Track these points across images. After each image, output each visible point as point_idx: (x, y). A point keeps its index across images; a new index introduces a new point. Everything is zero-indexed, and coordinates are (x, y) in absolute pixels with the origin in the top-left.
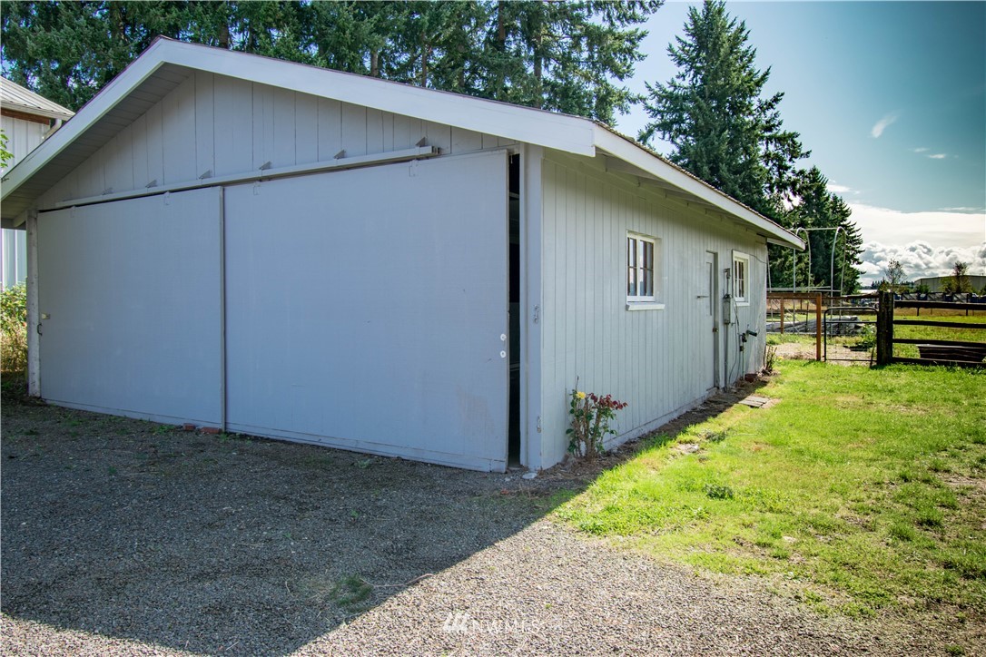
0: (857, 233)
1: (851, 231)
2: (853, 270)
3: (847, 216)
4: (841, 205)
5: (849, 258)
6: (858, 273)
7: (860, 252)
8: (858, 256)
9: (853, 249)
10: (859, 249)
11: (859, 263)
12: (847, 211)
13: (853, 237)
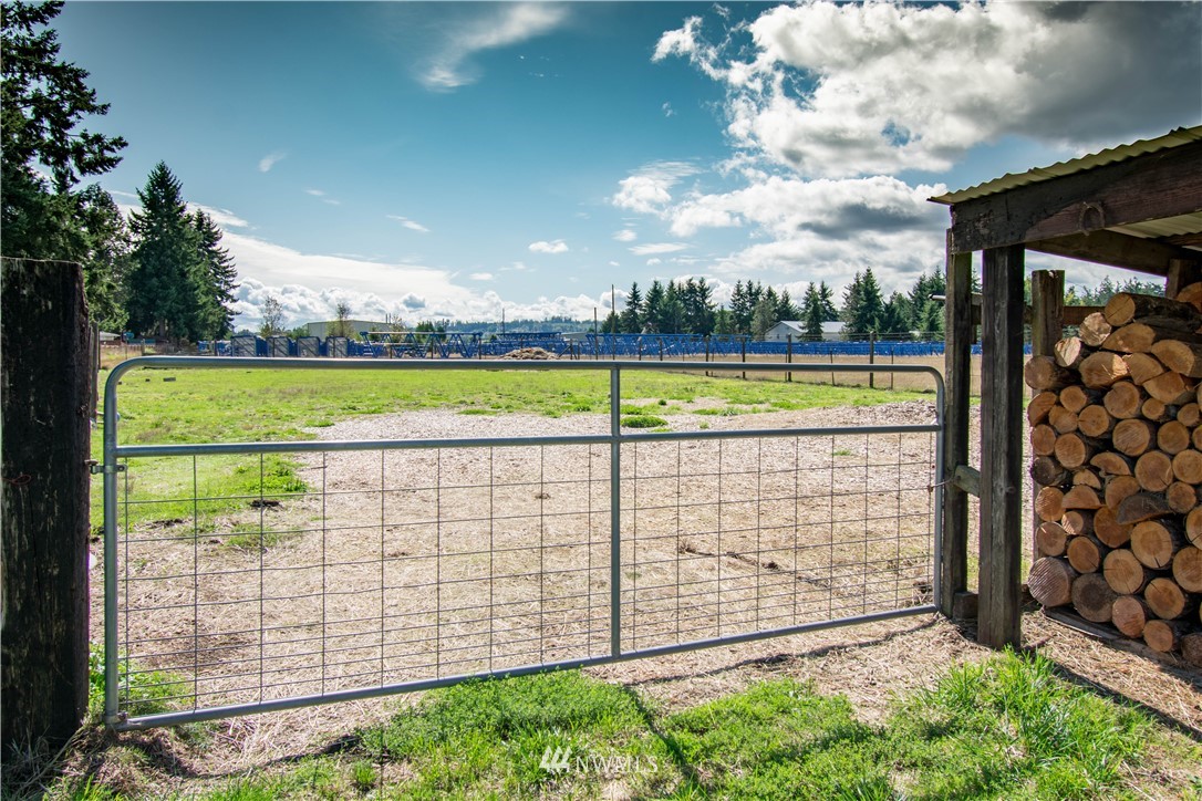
0: (230, 263)
1: (222, 260)
2: (225, 309)
3: (217, 239)
4: (209, 225)
5: (222, 293)
6: (232, 313)
7: (234, 287)
8: (232, 292)
9: (226, 283)
10: (234, 283)
11: (234, 301)
12: (216, 233)
13: (224, 268)
